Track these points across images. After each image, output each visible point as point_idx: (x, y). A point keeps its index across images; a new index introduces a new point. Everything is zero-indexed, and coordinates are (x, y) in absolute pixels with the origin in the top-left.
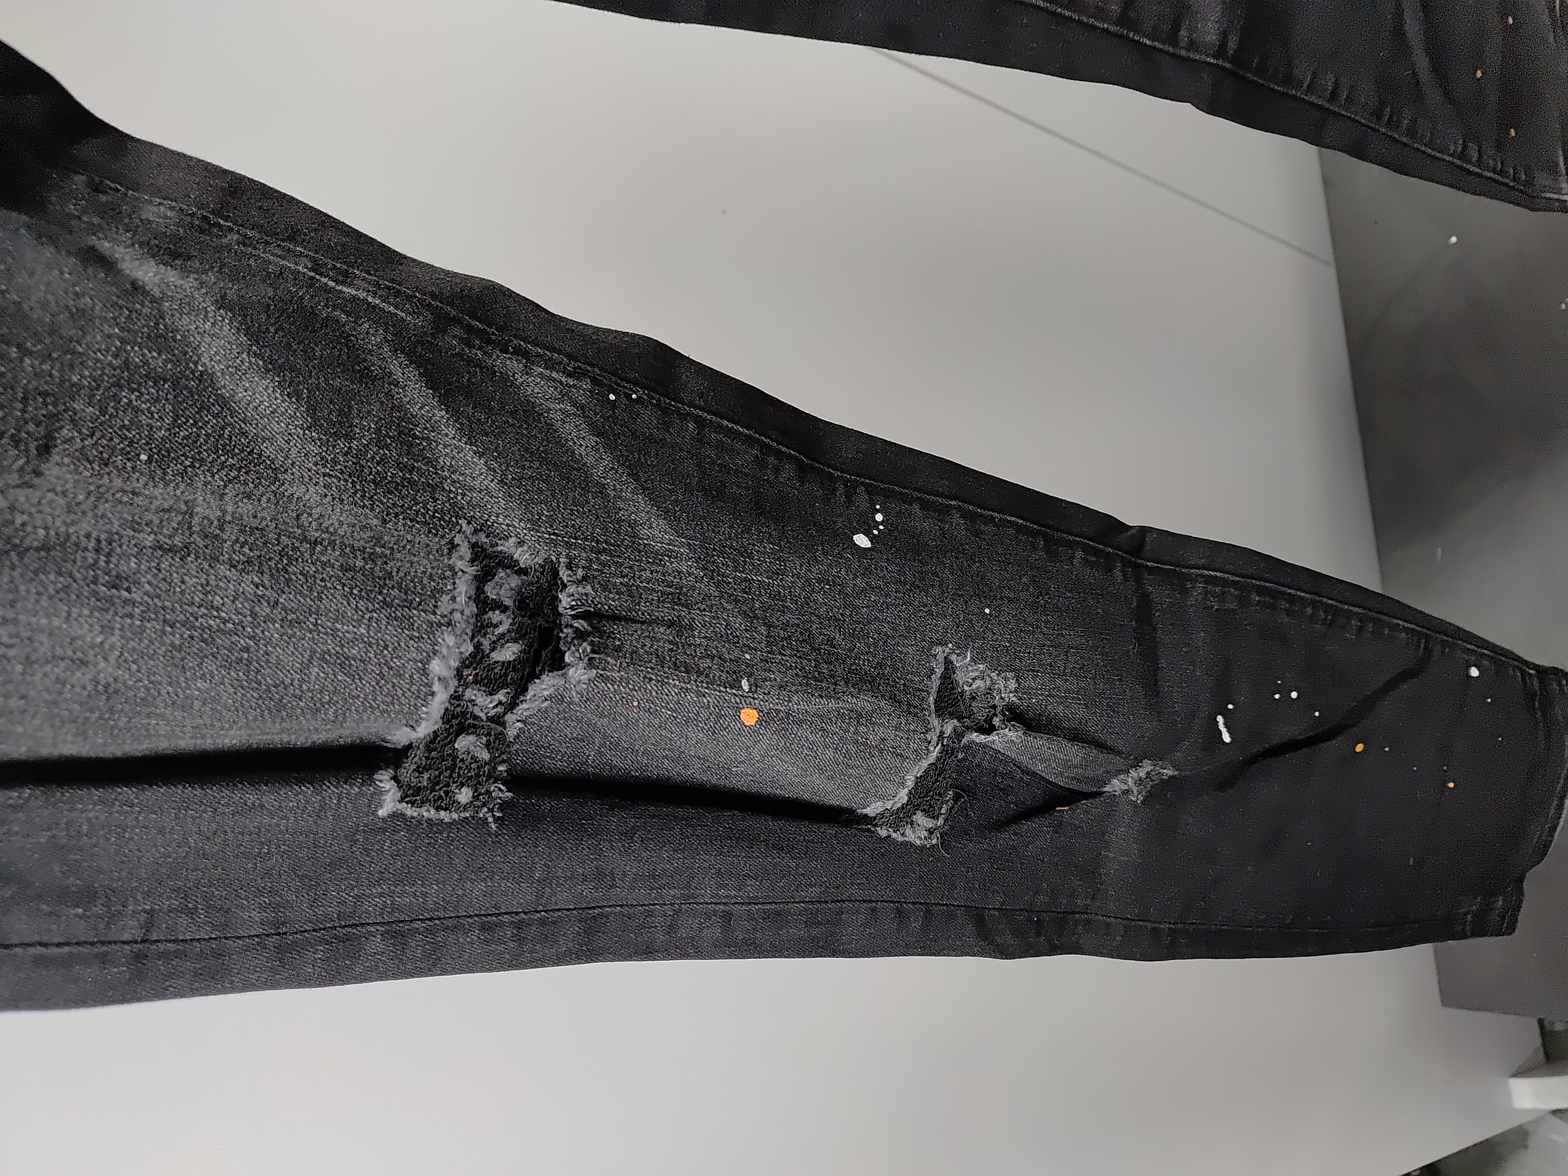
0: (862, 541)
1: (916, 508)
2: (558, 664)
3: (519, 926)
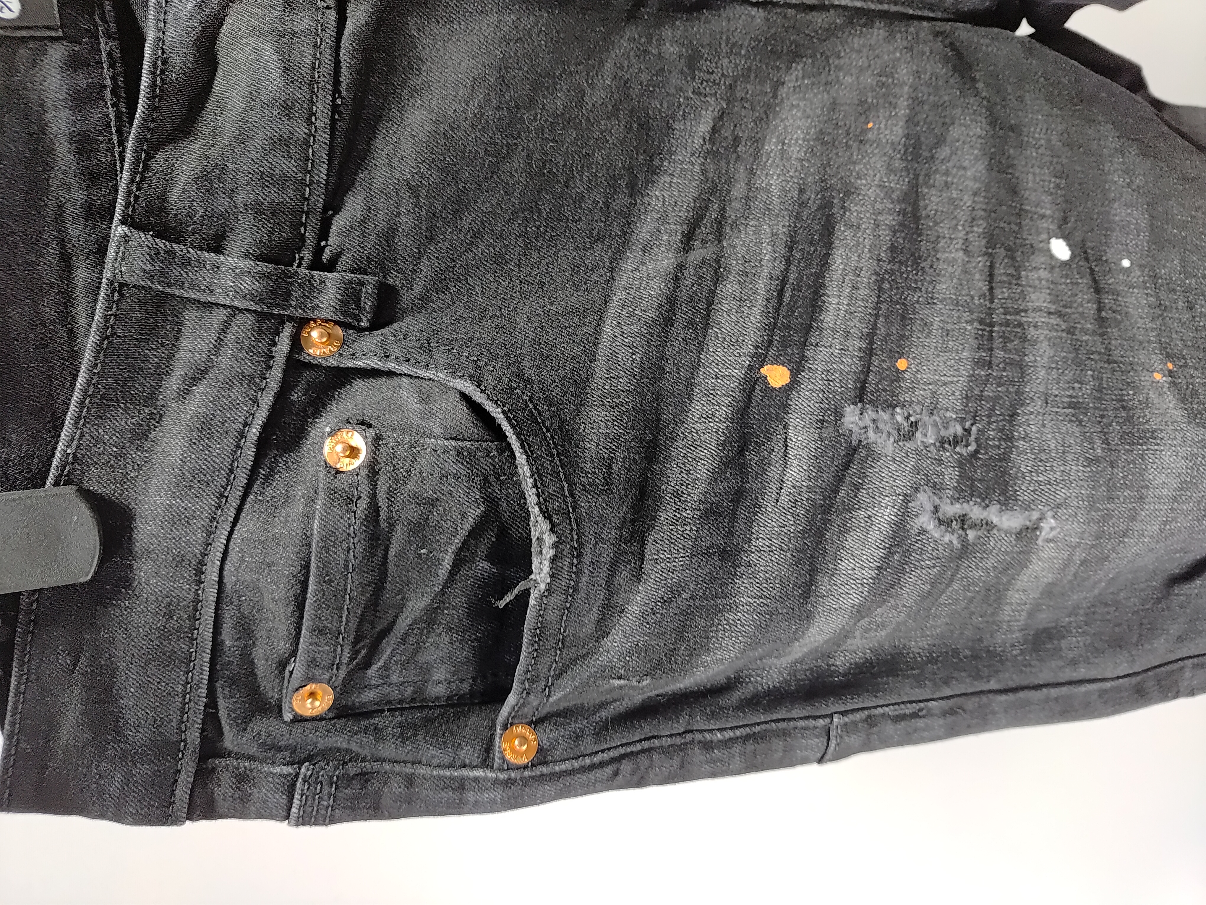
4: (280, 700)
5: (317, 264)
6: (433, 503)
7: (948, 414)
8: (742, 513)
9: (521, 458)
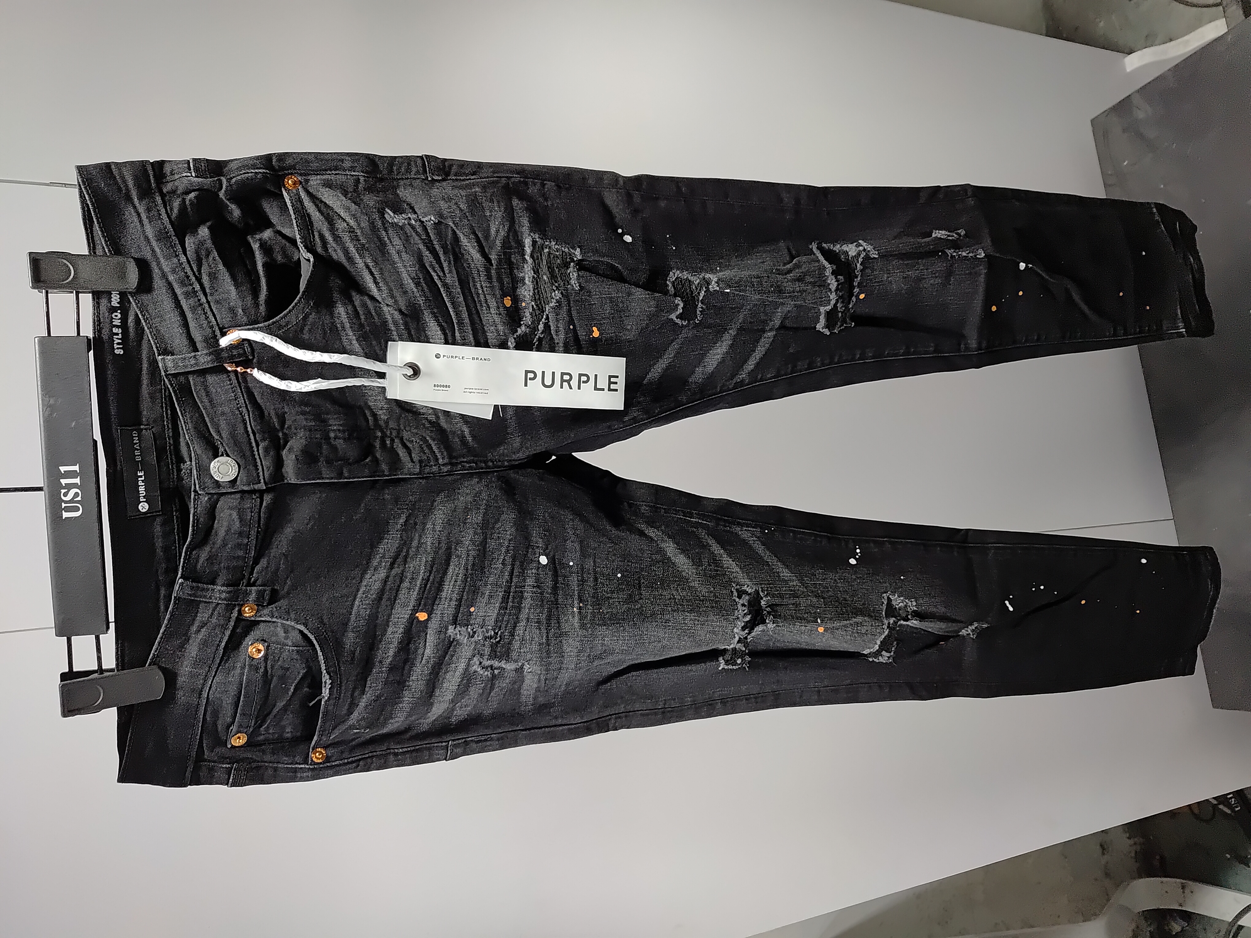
0: (853, 561)
1: (872, 545)
2: (763, 622)
3: (756, 698)
4: (226, 740)
5: (249, 584)
6: (288, 669)
7: (489, 627)
8: (407, 667)
9: (320, 653)
